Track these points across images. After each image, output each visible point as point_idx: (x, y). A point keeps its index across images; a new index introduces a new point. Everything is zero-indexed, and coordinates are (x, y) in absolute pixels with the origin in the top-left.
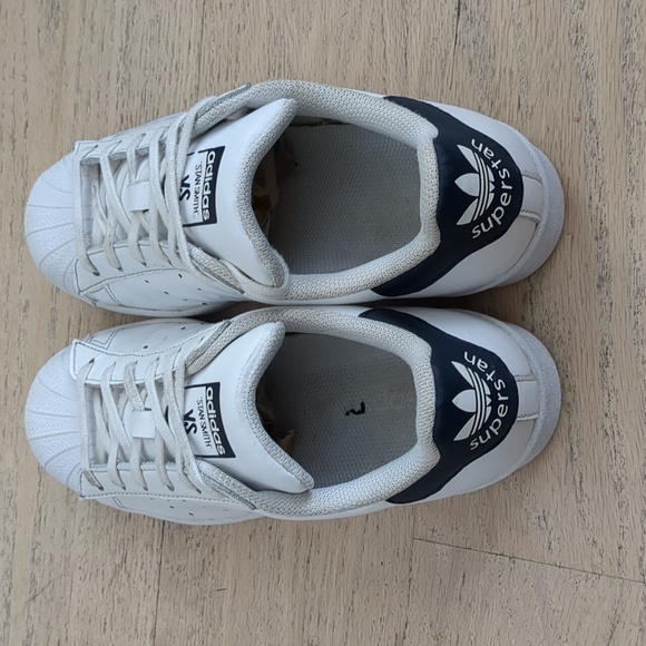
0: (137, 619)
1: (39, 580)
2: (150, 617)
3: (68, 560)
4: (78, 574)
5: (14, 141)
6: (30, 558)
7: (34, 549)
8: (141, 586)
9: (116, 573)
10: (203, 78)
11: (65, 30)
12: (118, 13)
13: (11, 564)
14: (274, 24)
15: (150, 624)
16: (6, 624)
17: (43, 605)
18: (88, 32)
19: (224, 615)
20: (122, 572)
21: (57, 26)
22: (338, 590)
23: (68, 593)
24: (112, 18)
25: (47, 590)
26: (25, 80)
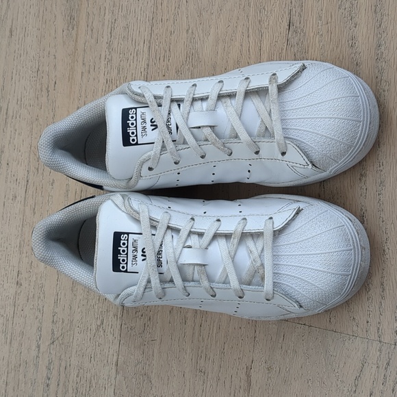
0: (108, 355)
1: (56, 333)
2: (115, 354)
3: (72, 322)
4: (77, 330)
5: (48, 92)
6: (51, 320)
7: (53, 316)
8: (111, 337)
9: (97, 330)
10: (151, 60)
11: (77, 31)
12: (106, 22)
13: (41, 323)
14: (190, 31)
15: (115, 358)
16: (37, 357)
17: (58, 347)
18: (90, 32)
19: (155, 355)
20: (101, 330)
21: (73, 29)
22: (216, 342)
23: (71, 340)
24: (103, 25)
25: (60, 339)
26: (55, 58)
